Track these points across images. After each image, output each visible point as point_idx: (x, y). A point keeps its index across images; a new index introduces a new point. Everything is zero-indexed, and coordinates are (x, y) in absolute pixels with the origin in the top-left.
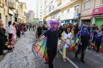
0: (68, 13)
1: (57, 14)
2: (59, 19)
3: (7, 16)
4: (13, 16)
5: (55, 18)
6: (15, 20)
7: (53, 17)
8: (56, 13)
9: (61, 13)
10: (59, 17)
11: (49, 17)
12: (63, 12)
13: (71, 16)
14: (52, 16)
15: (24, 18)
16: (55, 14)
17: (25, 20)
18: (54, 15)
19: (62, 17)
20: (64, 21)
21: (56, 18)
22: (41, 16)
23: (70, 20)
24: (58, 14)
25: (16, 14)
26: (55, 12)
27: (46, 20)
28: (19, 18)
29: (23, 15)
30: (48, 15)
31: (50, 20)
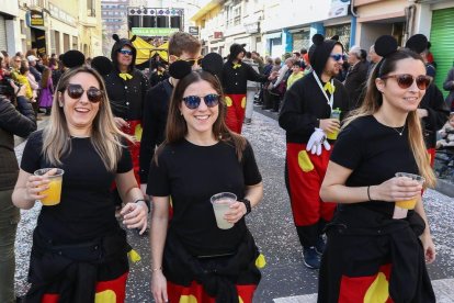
2: (259, 24)
4: (16, 24)
5: (243, 21)
6: (29, 43)
7: (232, 14)
10: (261, 14)
11: (215, 18)
14: (227, 8)
15: (86, 27)
18: (237, 2)
20: (284, 35)
21: (247, 21)
25: (34, 12)
27: (202, 31)
28: (57, 32)
29: (81, 15)
30: (211, 7)
31: (221, 33)
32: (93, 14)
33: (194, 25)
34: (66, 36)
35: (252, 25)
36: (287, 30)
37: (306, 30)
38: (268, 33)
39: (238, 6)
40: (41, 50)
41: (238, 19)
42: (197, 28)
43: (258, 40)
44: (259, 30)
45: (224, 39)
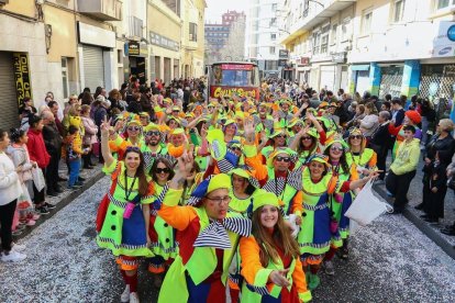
0: (397, 18)
1: (339, 28)
2: (346, 54)
3: (70, 59)
5: (330, 49)
6: (127, 71)
7: (320, 42)
8: (333, 22)
9: (357, 19)
10: (348, 44)
11: (303, 44)
12: (368, 16)
13: (407, 43)
14: (315, 35)
15: (188, 50)
16: (328, 28)
17: (196, 60)
18: (325, 30)
19: (362, 43)
20: (372, 69)
21: (333, 49)
22: (274, 36)
23: (403, 62)
24: (344, 29)
26: (330, 18)
27: (292, 54)
28: (157, 58)
29: (183, 39)
30: (300, 33)
31: (308, 59)
32: (194, 39)
33: (285, 48)
34: (167, 60)
35: (338, 54)
36: (376, 64)
37: (398, 65)
38: (355, 64)
39: (326, 34)
40: (141, 75)
41: (324, 47)
42: (287, 52)
43: (344, 69)
44: (345, 60)
45: (310, 64)
